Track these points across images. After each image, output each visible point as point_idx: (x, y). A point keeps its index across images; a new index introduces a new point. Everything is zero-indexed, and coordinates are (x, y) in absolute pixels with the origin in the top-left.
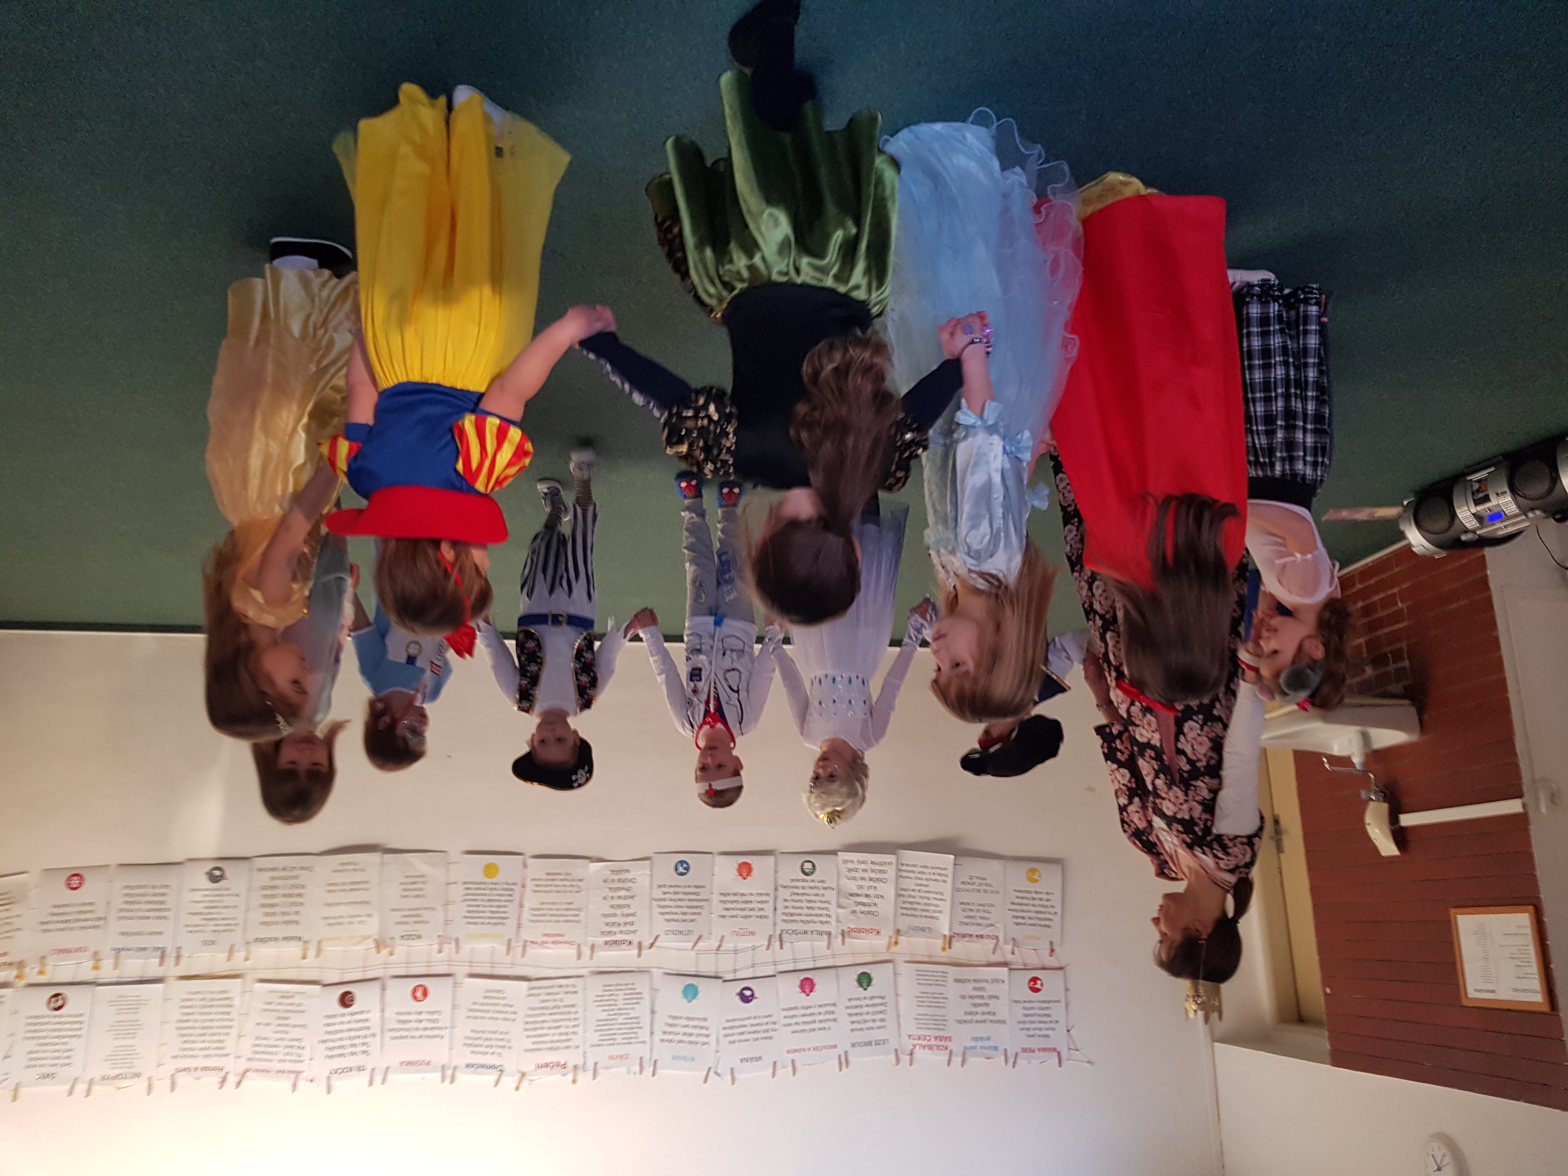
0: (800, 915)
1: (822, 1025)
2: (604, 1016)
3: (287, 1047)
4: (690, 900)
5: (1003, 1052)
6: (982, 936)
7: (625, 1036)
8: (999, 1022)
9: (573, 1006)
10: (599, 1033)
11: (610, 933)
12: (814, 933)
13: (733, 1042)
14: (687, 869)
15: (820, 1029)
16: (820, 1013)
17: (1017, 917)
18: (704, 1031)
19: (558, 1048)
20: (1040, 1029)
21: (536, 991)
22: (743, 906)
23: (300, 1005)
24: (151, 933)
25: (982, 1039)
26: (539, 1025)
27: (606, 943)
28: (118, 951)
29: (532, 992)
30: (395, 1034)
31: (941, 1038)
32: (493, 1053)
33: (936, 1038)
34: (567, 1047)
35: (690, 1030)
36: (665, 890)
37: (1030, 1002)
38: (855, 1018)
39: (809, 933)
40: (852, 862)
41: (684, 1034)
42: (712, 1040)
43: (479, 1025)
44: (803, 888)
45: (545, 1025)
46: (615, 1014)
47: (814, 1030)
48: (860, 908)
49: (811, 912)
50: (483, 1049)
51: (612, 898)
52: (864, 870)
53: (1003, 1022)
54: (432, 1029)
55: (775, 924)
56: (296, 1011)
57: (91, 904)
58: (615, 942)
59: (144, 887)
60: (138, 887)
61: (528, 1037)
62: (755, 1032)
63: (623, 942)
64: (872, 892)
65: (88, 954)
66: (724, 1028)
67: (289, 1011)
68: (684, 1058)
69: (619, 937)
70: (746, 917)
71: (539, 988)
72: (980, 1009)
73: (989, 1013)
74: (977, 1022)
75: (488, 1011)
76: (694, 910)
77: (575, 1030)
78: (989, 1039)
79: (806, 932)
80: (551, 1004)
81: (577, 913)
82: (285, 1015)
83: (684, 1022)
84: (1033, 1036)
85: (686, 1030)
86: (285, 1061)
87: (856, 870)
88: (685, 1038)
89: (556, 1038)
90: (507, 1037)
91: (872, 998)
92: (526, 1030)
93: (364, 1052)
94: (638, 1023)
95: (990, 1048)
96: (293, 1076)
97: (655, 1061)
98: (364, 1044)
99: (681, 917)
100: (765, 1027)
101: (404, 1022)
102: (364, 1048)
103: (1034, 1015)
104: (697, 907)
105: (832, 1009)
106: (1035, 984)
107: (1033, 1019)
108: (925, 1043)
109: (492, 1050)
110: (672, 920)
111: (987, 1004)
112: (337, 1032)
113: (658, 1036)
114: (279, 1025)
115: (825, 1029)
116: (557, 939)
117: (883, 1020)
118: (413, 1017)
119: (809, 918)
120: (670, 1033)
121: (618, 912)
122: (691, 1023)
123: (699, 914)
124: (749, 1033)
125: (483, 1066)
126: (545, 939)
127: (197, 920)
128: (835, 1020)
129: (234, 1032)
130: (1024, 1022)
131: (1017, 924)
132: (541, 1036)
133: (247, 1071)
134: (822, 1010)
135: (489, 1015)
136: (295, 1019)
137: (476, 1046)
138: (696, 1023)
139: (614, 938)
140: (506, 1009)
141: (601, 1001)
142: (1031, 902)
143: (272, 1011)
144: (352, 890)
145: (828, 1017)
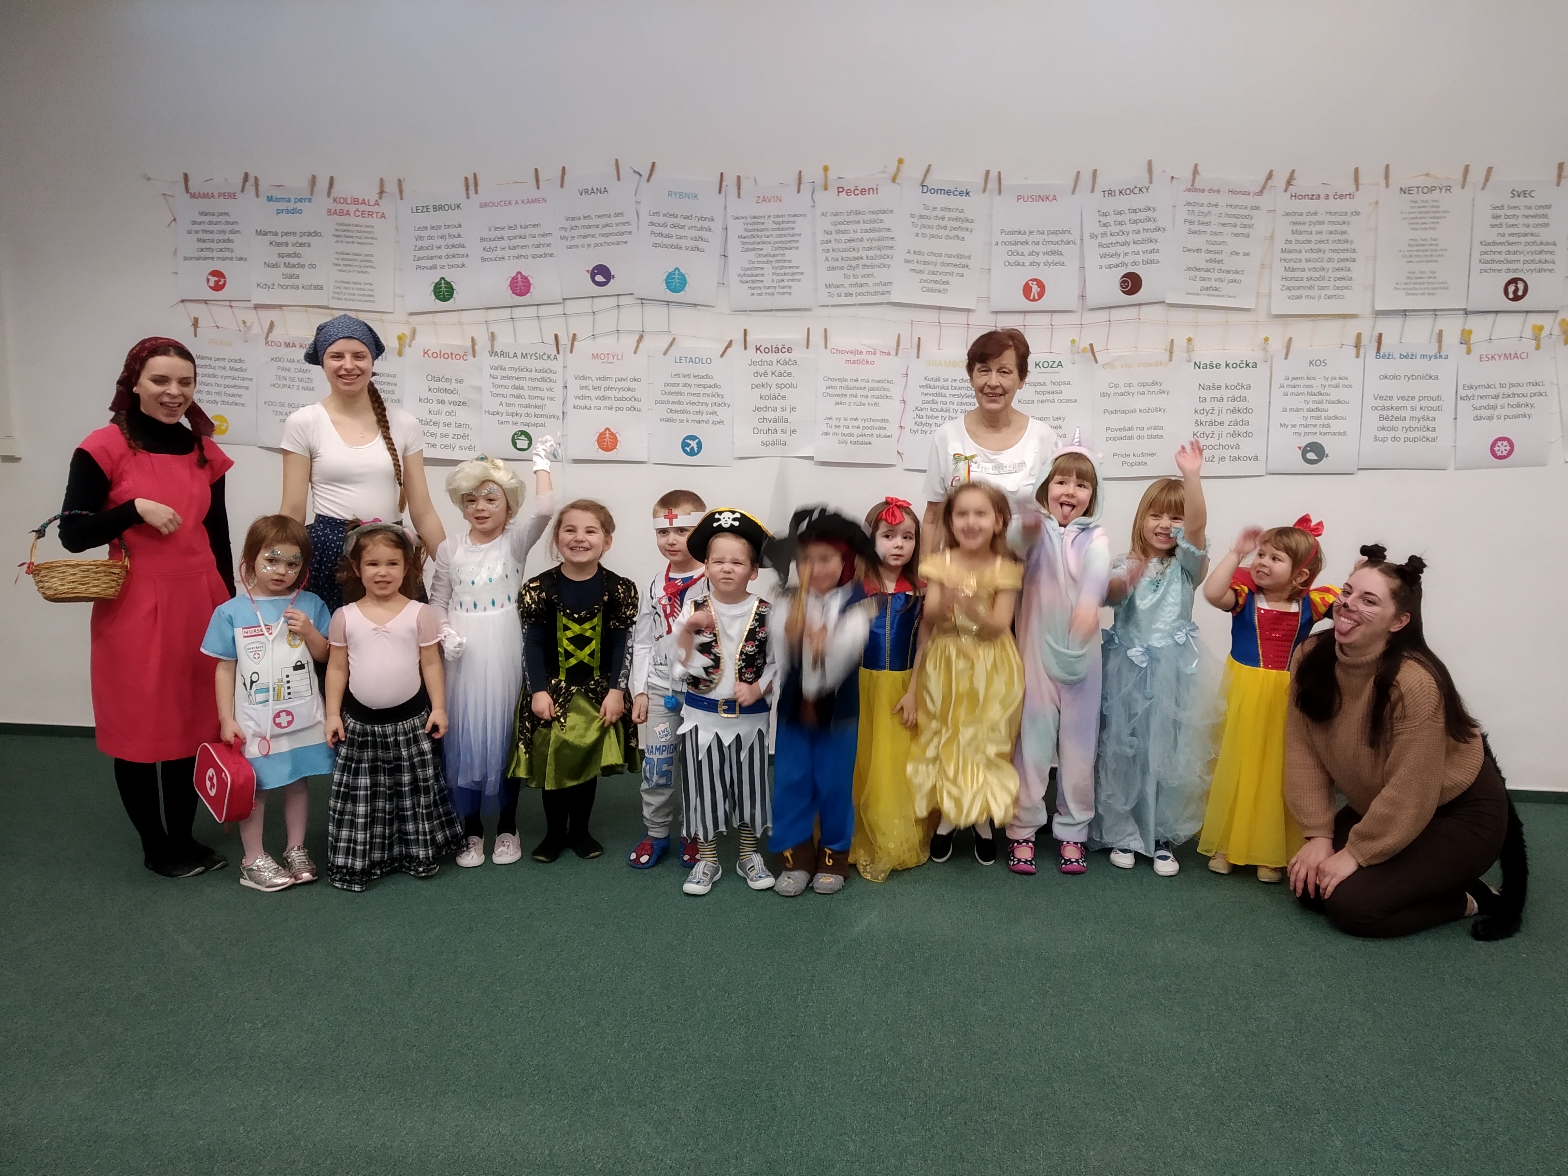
0: (532, 379)
1: (499, 234)
2: (789, 255)
3: (1208, 224)
4: (679, 403)
5: (260, 194)
6: (287, 345)
7: (760, 227)
8: (265, 234)
9: (833, 269)
10: (794, 232)
11: (786, 363)
12: (511, 356)
13: (617, 215)
14: (684, 445)
15: (503, 229)
16: (503, 249)
17: (241, 370)
18: (658, 230)
19: (850, 213)
20: (211, 223)
21: (880, 289)
22: (608, 393)
23: (1194, 279)
24: (1395, 377)
25: (288, 212)
26: (875, 244)
27: (789, 350)
28: (1439, 355)
29: (886, 289)
30: (1065, 237)
31: (341, 213)
32: (935, 209)
33: (348, 214)
34: (837, 214)
35: (674, 232)
36: (712, 418)
37: (224, 259)
38: (456, 241)
39: (519, 355)
40: (461, 448)
41: (683, 227)
42: (645, 219)
43: (955, 247)
44: (528, 415)
45: (867, 244)
46: (774, 255)
47: (510, 228)
48: (453, 386)
49: (517, 383)
50: (947, 214)
51: (783, 409)
52: (447, 436)
53: (259, 233)
54: (1016, 243)
55: (565, 367)
56: (1198, 270)
57: (1478, 418)
58: (777, 350)
59: (1406, 440)
60: (1414, 440)
61: (889, 230)
62: (589, 227)
63: (768, 350)
64: (435, 407)
65: (1477, 351)
66: (630, 233)
67: (1208, 270)
68: (681, 195)
69: (773, 357)
70: (605, 378)
71: (876, 293)
72: (290, 250)
73: (279, 244)
74: (295, 234)
75: (943, 264)
76: (673, 389)
77: (827, 237)
78: (279, 212)
79: (524, 356)
80: (860, 272)
81: (830, 391)
82: (1211, 266)
83: (682, 242)
84: (221, 214)
85: (681, 232)
86: (1209, 205)
87: (456, 436)
88: (683, 222)
89: (851, 227)
90: (917, 230)
91: (434, 267)
92: (892, 239)
93: (1105, 215)
94: (744, 243)
95: (277, 200)
96: (1197, 186)
97: (720, 192)
98: (1105, 225)
99: (688, 381)
100: (574, 233)
101: (1053, 253)
102: (1104, 220)
103: (219, 241)
104: (671, 394)
105: (488, 255)
106: (216, 282)
107: (221, 237)
108: (362, 208)
109: (935, 213)
110: (703, 377)
111: (281, 256)
112: (1143, 242)
113: (717, 226)
114: (1218, 252)
115: (496, 229)
116: (856, 357)
117: (421, 238)
118: (1042, 259)
119: (522, 374)
120: (702, 229)
121: (775, 391)
122: (674, 241)
123: (666, 385)
124: (597, 226)
125: (948, 192)
126: (870, 358)
127: (1335, 394)
128: (483, 240)
129: (1279, 243)
130: (231, 232)
131: (241, 361)
132: (872, 230)
133: (1261, 193)
134: (500, 253)
135: (940, 260)
136: (1199, 260)
137: (957, 219)
138: (667, 241)
139: (780, 356)
140: (921, 267)
141: (793, 274)
142: (222, 390)
143: (1228, 272)
144: (1130, 429)
145: (493, 244)
